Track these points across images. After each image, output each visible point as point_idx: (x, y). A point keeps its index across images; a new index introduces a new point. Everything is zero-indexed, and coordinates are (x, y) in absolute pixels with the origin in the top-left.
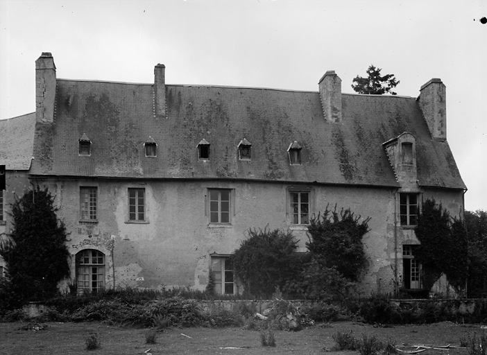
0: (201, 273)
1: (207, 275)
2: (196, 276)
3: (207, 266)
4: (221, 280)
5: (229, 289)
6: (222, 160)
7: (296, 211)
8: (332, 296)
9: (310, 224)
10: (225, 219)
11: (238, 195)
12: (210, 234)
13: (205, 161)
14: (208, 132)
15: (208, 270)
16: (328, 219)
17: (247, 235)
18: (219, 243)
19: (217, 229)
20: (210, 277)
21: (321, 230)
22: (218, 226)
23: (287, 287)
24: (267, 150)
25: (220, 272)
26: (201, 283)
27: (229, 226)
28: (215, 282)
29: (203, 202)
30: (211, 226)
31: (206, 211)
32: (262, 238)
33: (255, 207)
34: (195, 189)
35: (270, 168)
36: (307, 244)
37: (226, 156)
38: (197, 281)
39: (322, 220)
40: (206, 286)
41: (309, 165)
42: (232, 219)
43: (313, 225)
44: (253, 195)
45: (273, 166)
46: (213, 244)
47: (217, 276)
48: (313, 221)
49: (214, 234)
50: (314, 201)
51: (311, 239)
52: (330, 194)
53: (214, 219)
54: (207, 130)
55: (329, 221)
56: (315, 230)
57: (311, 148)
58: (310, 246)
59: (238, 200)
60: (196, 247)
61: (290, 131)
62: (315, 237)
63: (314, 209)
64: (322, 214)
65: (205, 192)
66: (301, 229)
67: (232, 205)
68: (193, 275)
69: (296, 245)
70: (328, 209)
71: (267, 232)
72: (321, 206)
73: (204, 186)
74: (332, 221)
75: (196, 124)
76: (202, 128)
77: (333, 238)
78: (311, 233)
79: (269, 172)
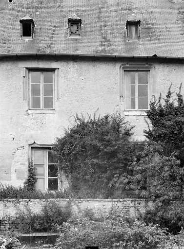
0: (18, 166)
1: (25, 168)
2: (13, 170)
3: (26, 158)
4: (44, 175)
5: (53, 184)
6: (47, 39)
7: (133, 94)
8: (171, 194)
9: (149, 109)
10: (49, 104)
11: (62, 75)
12: (29, 121)
13: (27, 40)
14: (37, 13)
15: (27, 163)
16: (171, 101)
17: (73, 122)
18: (39, 132)
19: (37, 115)
20: (29, 171)
21: (161, 113)
22: (38, 112)
23: (116, 182)
24: (101, 28)
25: (42, 166)
26: (18, 178)
27: (51, 112)
28: (37, 177)
29: (21, 84)
30: (30, 112)
31: (24, 94)
32: (90, 125)
33: (82, 89)
34: (11, 69)
35: (102, 45)
36: (145, 132)
37: (53, 34)
38: (14, 176)
39: (163, 103)
40: (24, 181)
41: (149, 41)
42: (56, 104)
43: (153, 109)
44: (81, 75)
45: (106, 43)
46: (33, 132)
47: (39, 170)
48: (153, 104)
49: (34, 121)
50: (154, 82)
51: (151, 125)
52: (174, 72)
53: (36, 105)
54: (36, 12)
55: (172, 105)
56: (156, 115)
57: (153, 25)
58: (149, 135)
59: (62, 81)
60: (12, 136)
61: (130, 10)
62: (155, 123)
63: (154, 90)
64: (164, 96)
65: (23, 72)
66: (138, 113)
67: (56, 88)
68: (10, 169)
69: (130, 132)
70: (172, 91)
71: (97, 118)
72: (162, 87)
73: (23, 65)
74: (176, 104)
75: (25, 6)
76: (31, 10)
77: (176, 122)
78: (150, 119)
79: (100, 48)
